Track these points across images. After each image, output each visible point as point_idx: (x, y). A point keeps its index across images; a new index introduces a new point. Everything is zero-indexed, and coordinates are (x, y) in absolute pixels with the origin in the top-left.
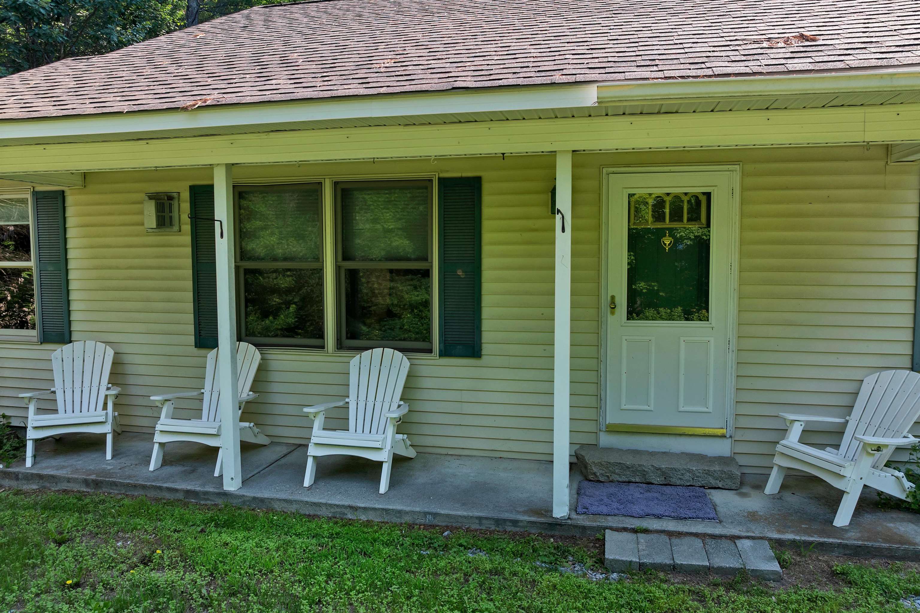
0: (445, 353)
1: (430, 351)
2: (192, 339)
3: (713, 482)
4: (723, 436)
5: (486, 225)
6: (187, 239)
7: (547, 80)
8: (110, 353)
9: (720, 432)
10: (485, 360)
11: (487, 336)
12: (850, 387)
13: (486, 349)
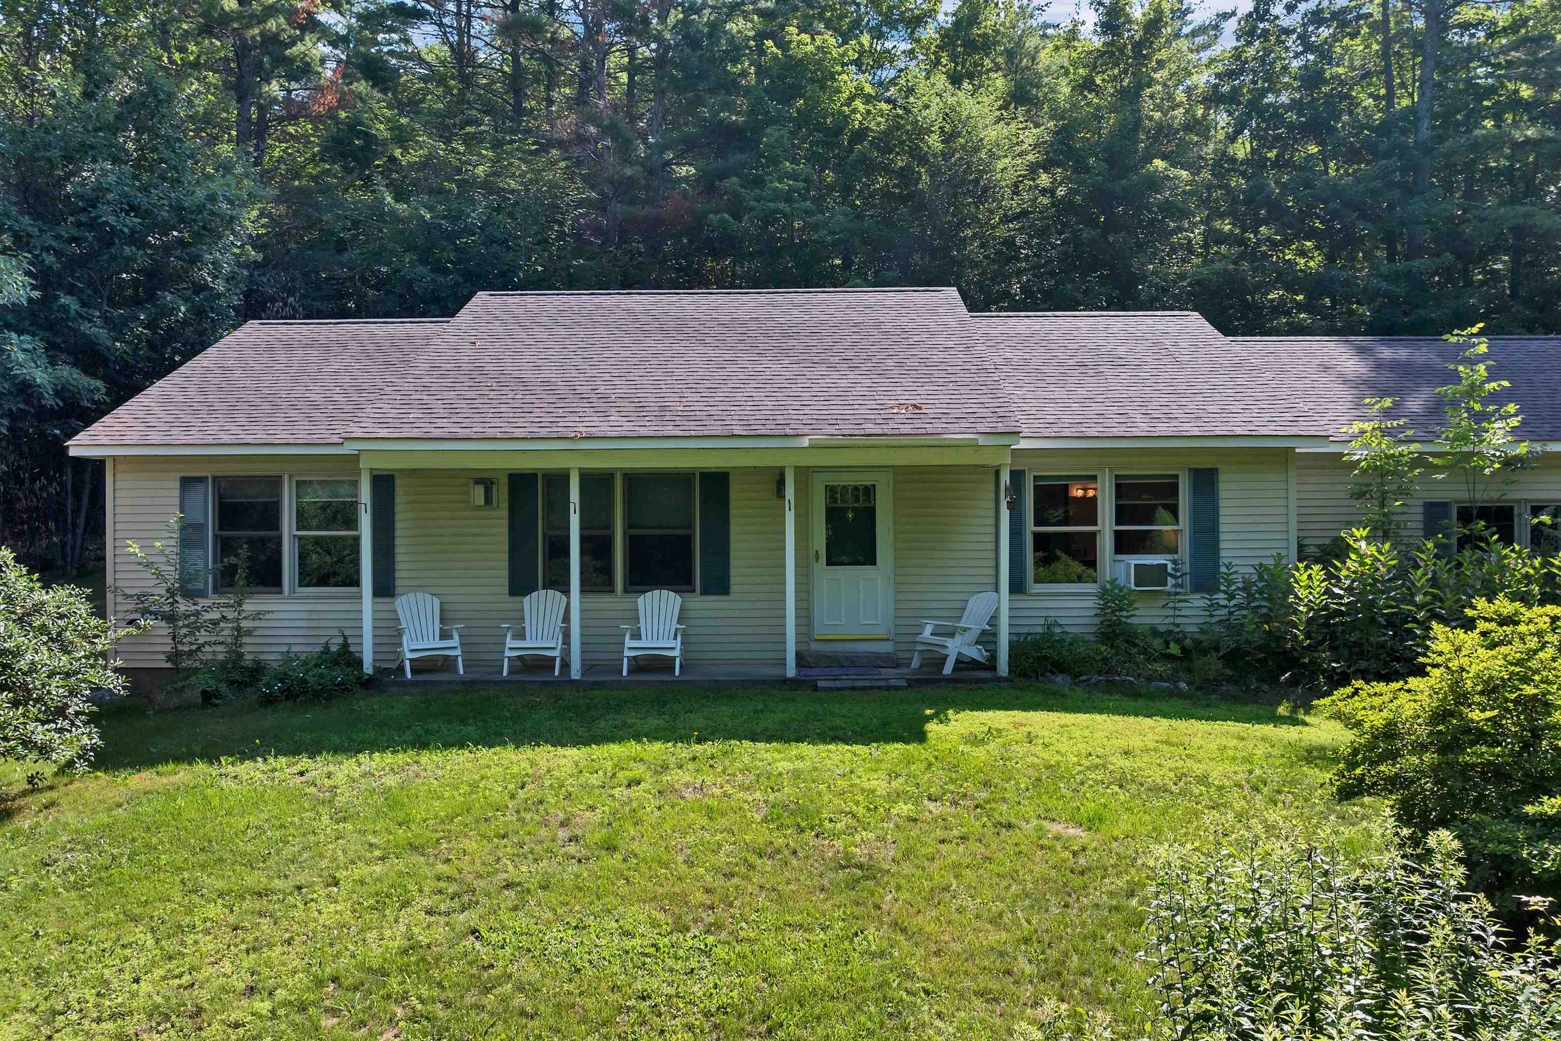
0: (705, 592)
1: (694, 591)
2: (506, 590)
3: (881, 664)
4: (888, 640)
5: (733, 504)
6: (505, 514)
7: (782, 432)
8: (437, 602)
9: (885, 637)
10: (732, 597)
11: (733, 580)
12: (959, 605)
13: (733, 588)
